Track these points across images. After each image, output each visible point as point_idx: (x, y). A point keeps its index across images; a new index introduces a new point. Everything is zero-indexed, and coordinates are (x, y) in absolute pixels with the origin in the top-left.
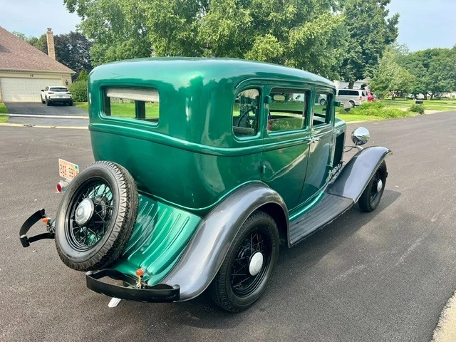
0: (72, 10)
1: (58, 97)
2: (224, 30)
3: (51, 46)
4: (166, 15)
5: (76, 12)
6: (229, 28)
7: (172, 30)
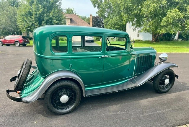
0: (95, 6)
1: (89, 39)
2: (152, 9)
3: (91, 21)
4: (128, 4)
5: (97, 7)
6: (154, 7)
7: (130, 11)
